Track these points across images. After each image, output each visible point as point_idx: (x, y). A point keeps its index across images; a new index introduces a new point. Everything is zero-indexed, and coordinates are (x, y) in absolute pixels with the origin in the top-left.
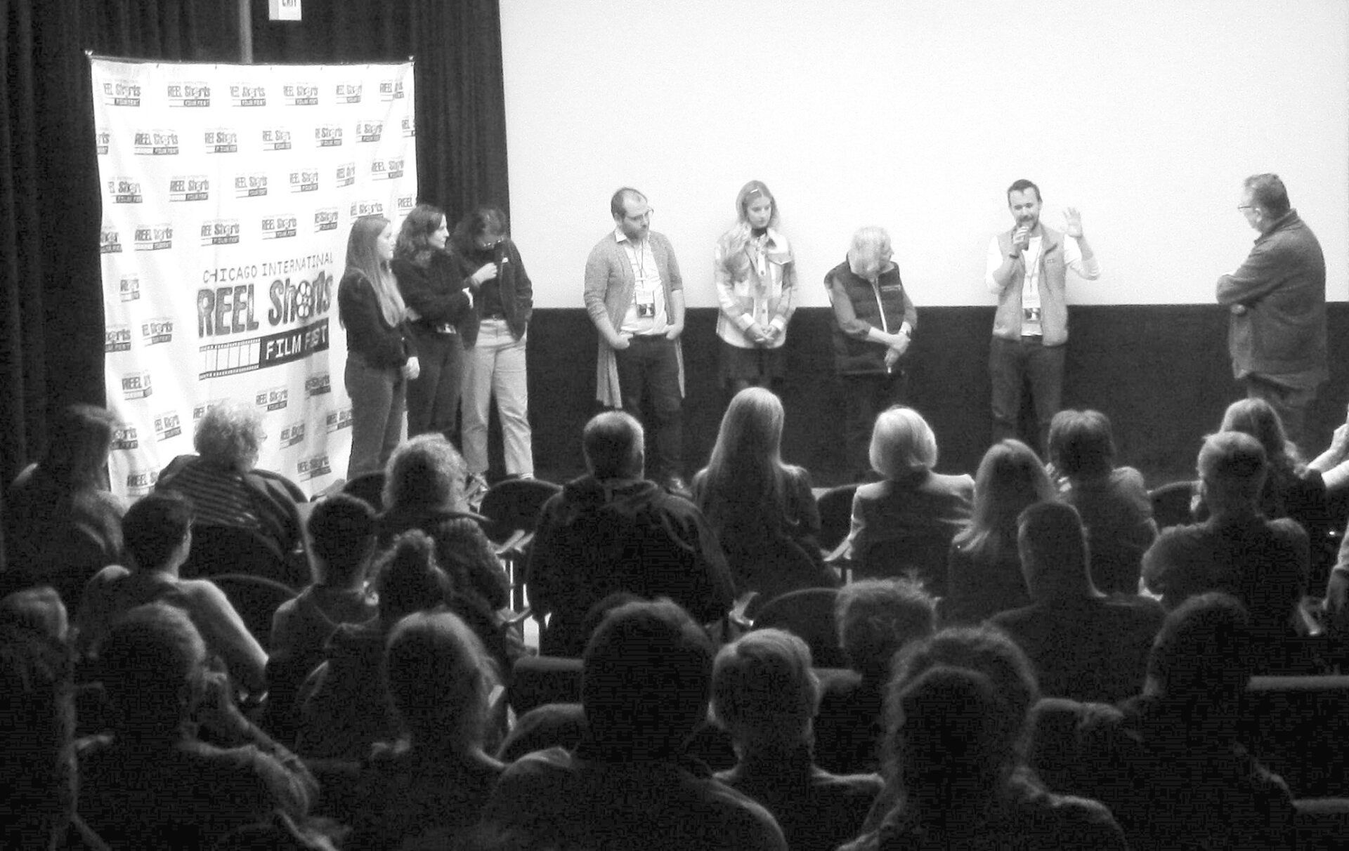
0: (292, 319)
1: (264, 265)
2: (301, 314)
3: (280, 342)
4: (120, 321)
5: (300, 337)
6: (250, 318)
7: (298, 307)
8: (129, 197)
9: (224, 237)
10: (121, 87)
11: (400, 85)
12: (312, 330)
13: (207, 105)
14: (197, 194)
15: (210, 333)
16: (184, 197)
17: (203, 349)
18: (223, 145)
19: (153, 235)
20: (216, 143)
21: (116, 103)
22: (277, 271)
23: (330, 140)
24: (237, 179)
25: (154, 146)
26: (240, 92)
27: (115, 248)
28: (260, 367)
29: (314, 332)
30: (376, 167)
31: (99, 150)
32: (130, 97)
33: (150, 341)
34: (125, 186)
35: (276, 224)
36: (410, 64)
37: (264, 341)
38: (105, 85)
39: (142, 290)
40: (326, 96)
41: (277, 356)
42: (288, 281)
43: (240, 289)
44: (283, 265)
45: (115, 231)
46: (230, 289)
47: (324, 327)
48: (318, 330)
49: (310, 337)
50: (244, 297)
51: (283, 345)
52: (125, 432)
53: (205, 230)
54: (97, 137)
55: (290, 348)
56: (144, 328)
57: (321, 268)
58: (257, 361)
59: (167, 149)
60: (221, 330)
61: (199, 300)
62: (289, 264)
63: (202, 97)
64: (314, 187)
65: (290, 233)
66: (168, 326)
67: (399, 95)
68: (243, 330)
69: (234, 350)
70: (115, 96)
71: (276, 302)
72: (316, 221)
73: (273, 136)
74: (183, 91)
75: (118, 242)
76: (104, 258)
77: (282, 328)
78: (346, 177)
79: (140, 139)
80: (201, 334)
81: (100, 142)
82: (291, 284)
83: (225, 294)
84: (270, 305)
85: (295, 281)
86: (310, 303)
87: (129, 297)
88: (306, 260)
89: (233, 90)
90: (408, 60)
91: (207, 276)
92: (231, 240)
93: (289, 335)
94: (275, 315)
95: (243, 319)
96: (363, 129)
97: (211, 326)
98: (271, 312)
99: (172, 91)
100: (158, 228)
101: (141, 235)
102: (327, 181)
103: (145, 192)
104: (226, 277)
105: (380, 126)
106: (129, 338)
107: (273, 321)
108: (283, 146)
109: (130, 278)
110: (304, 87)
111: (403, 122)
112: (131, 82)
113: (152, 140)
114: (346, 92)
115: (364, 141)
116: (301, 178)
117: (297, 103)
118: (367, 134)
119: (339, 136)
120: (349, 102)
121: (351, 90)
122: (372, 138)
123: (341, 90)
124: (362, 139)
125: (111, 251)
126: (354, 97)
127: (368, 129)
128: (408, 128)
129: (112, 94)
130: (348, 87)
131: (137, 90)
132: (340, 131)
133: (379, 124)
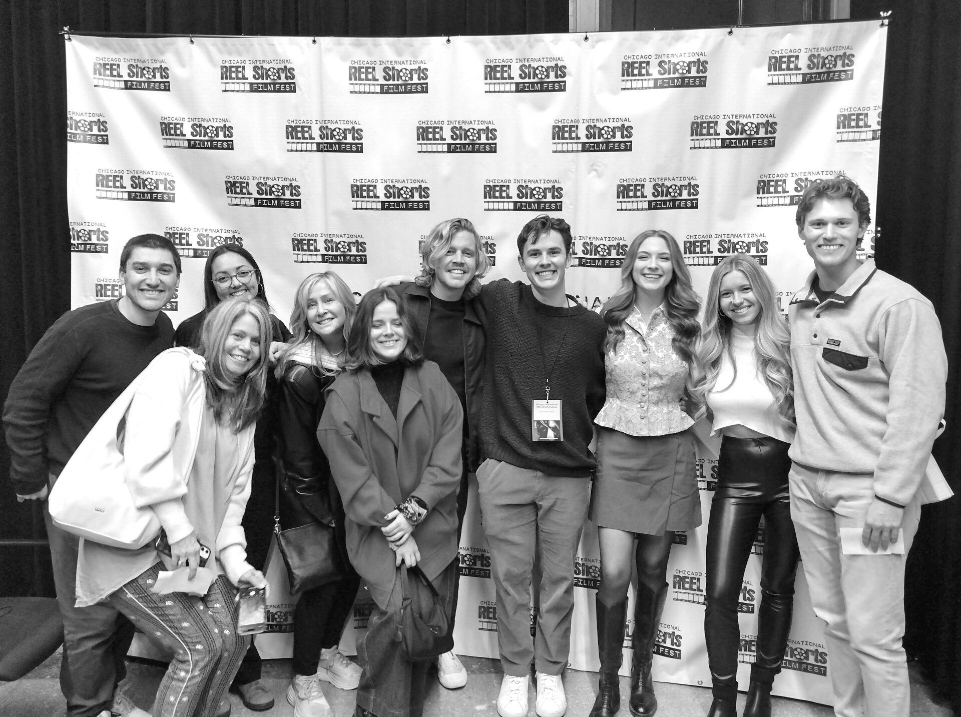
21: (128, 86)
25: (189, 137)
32: (152, 80)
36: (880, 22)
63: (283, 79)
73: (446, 134)
74: (251, 73)
81: (77, 129)
90: (870, 17)
99: (227, 72)
110: (535, 65)
111: (842, 118)
112: (156, 61)
113: (187, 130)
114: (655, 71)
115: (729, 147)
116: (513, 192)
117: (520, 89)
118: (734, 136)
119: (623, 137)
120: (662, 87)
121: (669, 69)
122: (752, 143)
123: (640, 68)
124: (719, 143)
125: (85, 251)
126: (678, 78)
127: (737, 129)
128: (861, 127)
129: (120, 76)
130: (660, 64)
131: (164, 71)
132: (626, 130)
133: (764, 120)
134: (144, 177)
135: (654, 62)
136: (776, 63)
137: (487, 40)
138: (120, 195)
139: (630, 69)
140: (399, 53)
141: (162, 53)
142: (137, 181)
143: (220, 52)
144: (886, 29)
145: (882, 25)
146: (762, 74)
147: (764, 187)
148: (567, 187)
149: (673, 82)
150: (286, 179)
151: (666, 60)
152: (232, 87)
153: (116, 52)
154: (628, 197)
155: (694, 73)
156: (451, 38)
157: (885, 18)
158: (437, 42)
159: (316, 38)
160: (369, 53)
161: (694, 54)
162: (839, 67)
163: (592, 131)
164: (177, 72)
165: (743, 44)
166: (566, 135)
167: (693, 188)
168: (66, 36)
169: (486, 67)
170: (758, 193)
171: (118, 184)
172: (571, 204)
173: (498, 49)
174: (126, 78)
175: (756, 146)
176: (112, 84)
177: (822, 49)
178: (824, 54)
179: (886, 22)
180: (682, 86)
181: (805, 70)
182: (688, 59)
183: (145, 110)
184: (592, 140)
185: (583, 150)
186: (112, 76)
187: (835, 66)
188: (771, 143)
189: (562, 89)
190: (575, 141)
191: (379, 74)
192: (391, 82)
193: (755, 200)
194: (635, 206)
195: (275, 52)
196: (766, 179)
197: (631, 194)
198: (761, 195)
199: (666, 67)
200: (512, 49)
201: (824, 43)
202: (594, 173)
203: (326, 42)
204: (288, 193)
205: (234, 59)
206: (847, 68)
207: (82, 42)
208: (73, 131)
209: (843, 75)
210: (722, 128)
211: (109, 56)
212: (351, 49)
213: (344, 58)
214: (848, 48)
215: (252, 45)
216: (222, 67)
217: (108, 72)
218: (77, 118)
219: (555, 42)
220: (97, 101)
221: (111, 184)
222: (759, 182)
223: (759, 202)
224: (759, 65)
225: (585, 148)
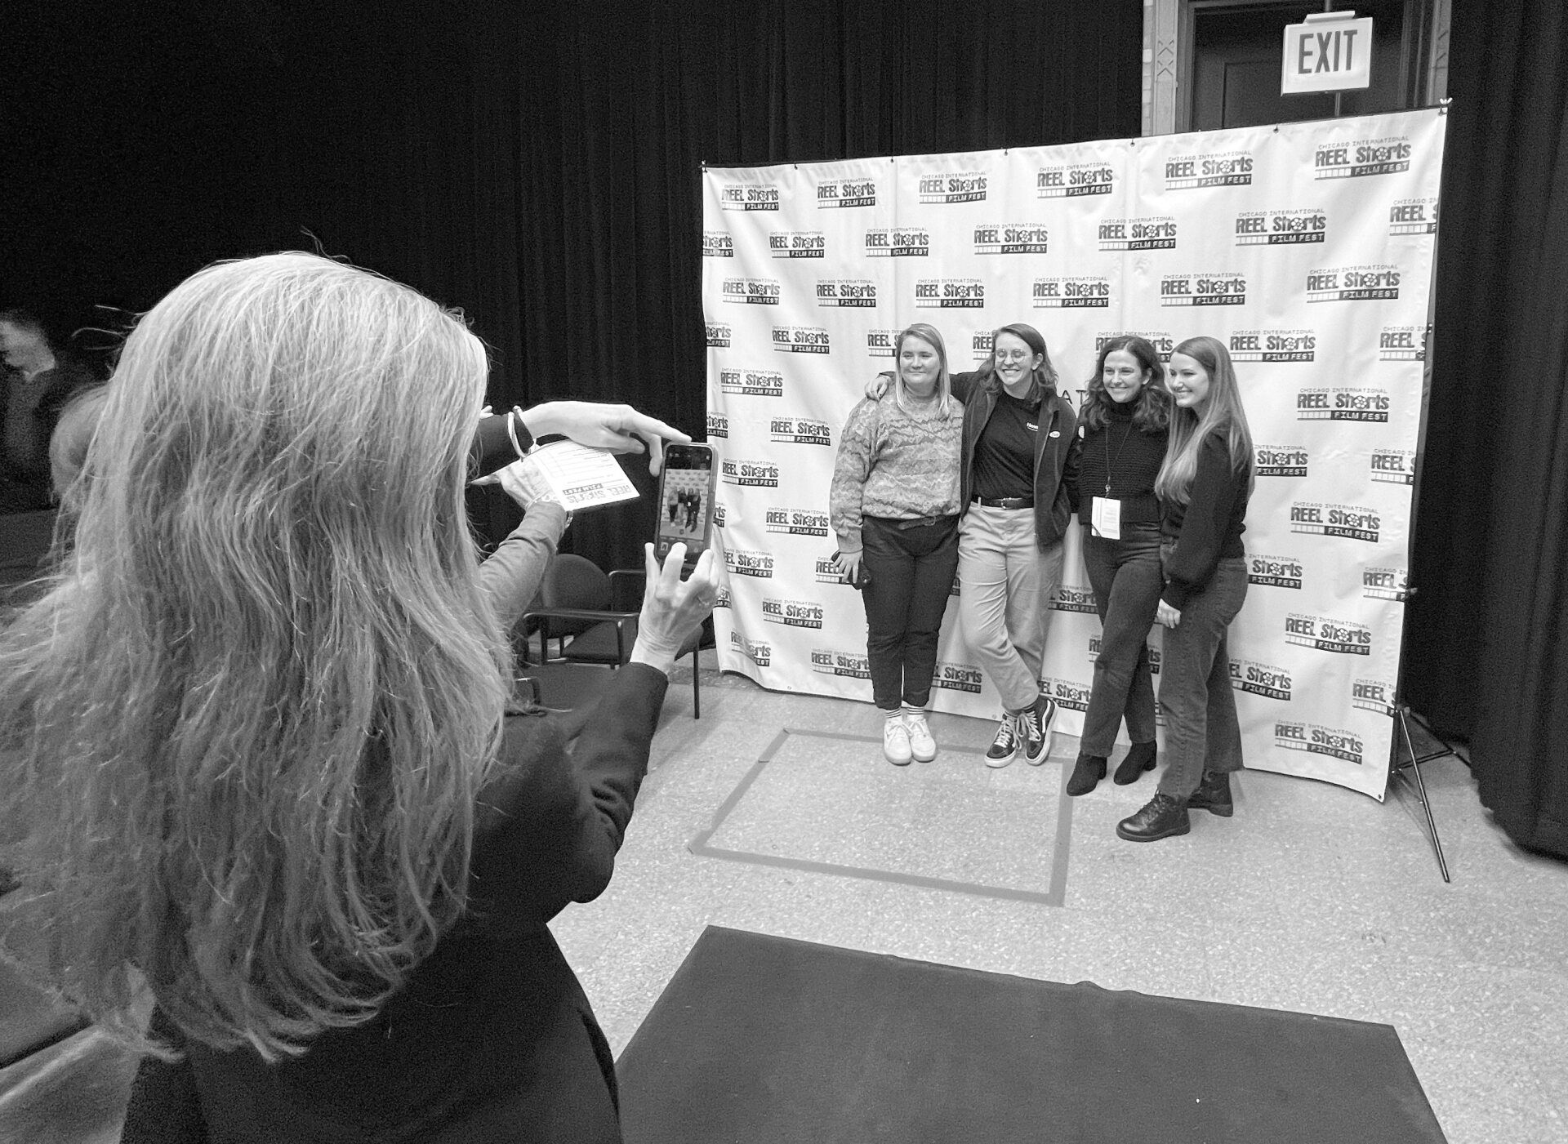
10: (754, 193)
14: (857, 301)
16: (836, 303)
18: (905, 248)
20: (894, 246)
21: (748, 208)
25: (792, 248)
32: (767, 202)
34: (757, 288)
36: (1438, 110)
38: (724, 191)
53: (874, 339)
59: (809, 251)
63: (867, 195)
67: (1383, 167)
73: (1001, 237)
74: (840, 191)
79: (775, 242)
100: (808, 332)
101: (779, 336)
103: (780, 295)
105: (1322, 220)
108: (1020, 249)
110: (1083, 170)
111: (1396, 211)
112: (767, 186)
113: (790, 243)
114: (1199, 171)
115: (1276, 242)
116: (1062, 290)
117: (1070, 193)
118: (1281, 232)
119: (1166, 235)
120: (1205, 185)
121: (1213, 168)
122: (1300, 238)
123: (1185, 169)
124: (1266, 240)
126: (1221, 177)
127: (1284, 225)
128: (1416, 220)
129: (742, 200)
130: (1204, 164)
131: (775, 193)
132: (1170, 228)
133: (1311, 215)
134: (757, 284)
135: (1198, 163)
136: (1324, 158)
137: (1040, 151)
138: (741, 299)
139: (1173, 170)
140: (963, 166)
141: (773, 178)
142: (754, 288)
143: (818, 175)
144: (1445, 117)
145: (1441, 113)
146: (1311, 169)
147: (1314, 282)
148: (1113, 284)
149: (1216, 181)
150: (865, 281)
151: (1210, 160)
152: (826, 204)
153: (740, 181)
154: (1173, 293)
155: (1238, 171)
156: (1009, 150)
157: (1443, 106)
158: (996, 154)
159: (894, 158)
160: (938, 168)
161: (1238, 153)
162: (1394, 158)
163: (1139, 230)
164: (784, 194)
165: (1289, 140)
166: (1113, 234)
167: (1239, 284)
168: (703, 169)
169: (1040, 175)
170: (1309, 289)
171: (740, 290)
172: (1117, 300)
173: (1051, 158)
174: (746, 201)
175: (1303, 241)
176: (735, 207)
177: (1372, 141)
178: (1374, 146)
179: (1445, 110)
180: (1226, 184)
181: (1354, 163)
182: (1231, 159)
183: (758, 226)
184: (1138, 239)
185: (1130, 249)
186: (736, 200)
187: (1389, 157)
188: (1320, 239)
189: (1108, 192)
190: (1121, 240)
191: (946, 186)
192: (955, 192)
193: (1305, 295)
194: (1179, 302)
195: (860, 172)
196: (1316, 275)
197: (1176, 290)
198: (1311, 291)
199: (1210, 167)
200: (1064, 157)
201: (1374, 135)
202: (1140, 270)
203: (902, 160)
204: (865, 293)
205: (828, 181)
206: (1402, 159)
207: (713, 173)
208: (708, 247)
209: (1398, 167)
210: (1269, 225)
211: (734, 184)
212: (922, 166)
213: (916, 174)
214: (1403, 138)
215: (843, 167)
216: (819, 188)
217: (733, 197)
218: (711, 236)
219: (1102, 149)
220: (725, 221)
221: (734, 290)
222: (1310, 278)
223: (1309, 298)
224: (1306, 160)
225: (1132, 247)
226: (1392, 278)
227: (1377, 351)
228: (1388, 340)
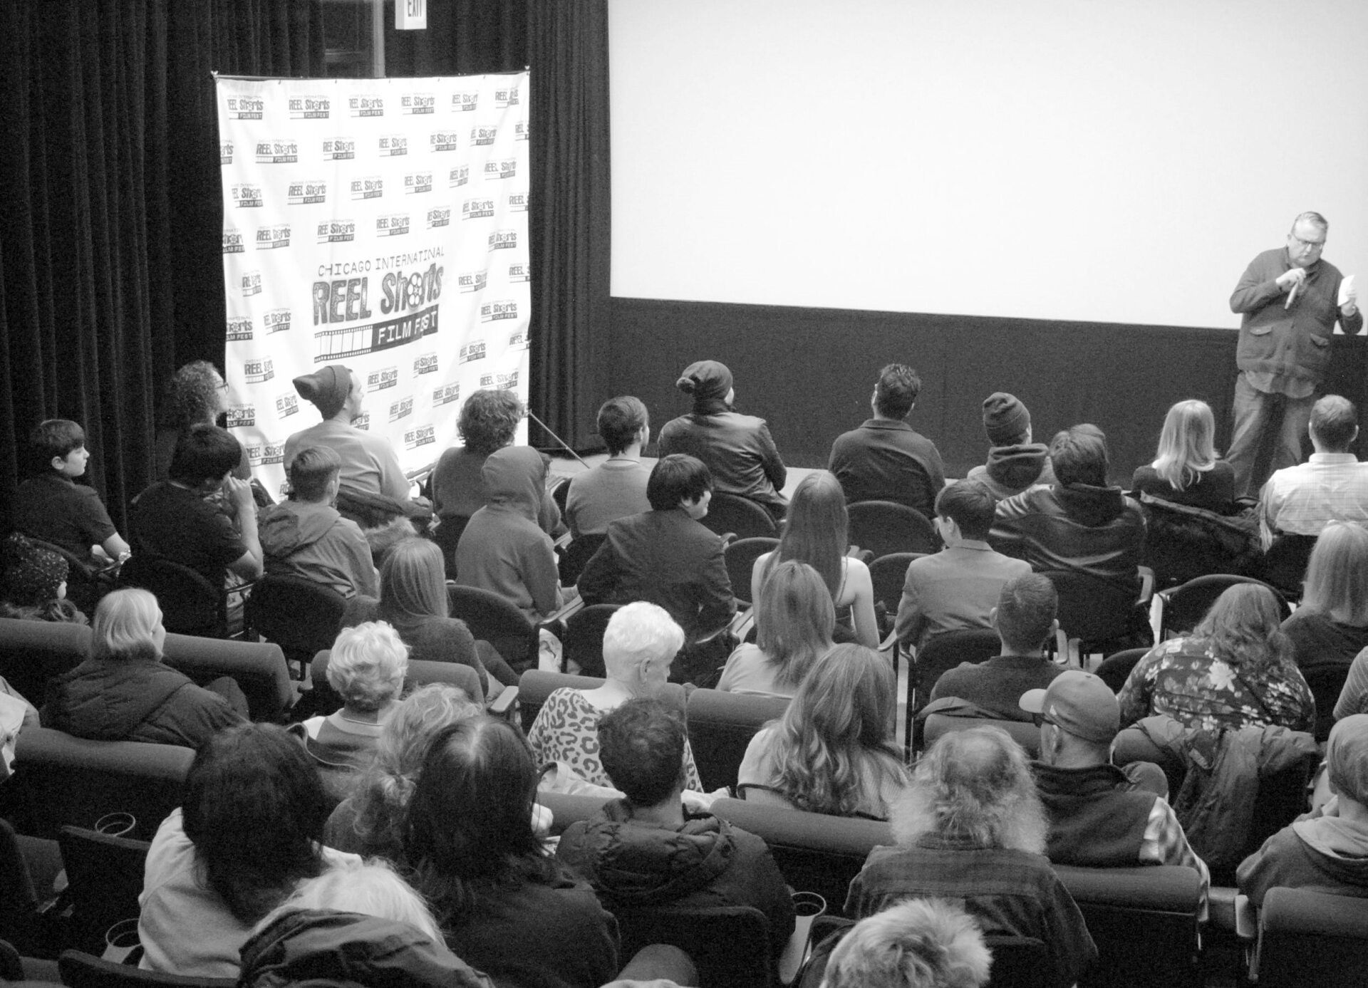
0: (403, 308)
1: (378, 260)
2: (412, 302)
3: (391, 328)
4: (242, 313)
5: (410, 323)
6: (363, 307)
7: (409, 296)
8: (250, 201)
9: (340, 235)
10: (244, 103)
11: (514, 93)
12: (421, 317)
13: (327, 117)
14: (315, 197)
15: (324, 321)
16: (302, 201)
17: (317, 335)
18: (341, 153)
19: (272, 235)
20: (334, 151)
21: (240, 118)
22: (390, 265)
23: (444, 144)
24: (354, 183)
25: (274, 155)
26: (359, 103)
27: (237, 249)
28: (372, 351)
29: (424, 318)
30: (489, 167)
31: (222, 161)
32: (253, 112)
33: (271, 330)
34: (247, 192)
35: (390, 223)
36: (526, 73)
37: (376, 327)
38: (229, 101)
39: (264, 285)
40: (443, 105)
41: (389, 340)
42: (400, 273)
43: (354, 282)
44: (395, 260)
45: (237, 234)
46: (344, 282)
47: (434, 313)
48: (428, 316)
49: (420, 323)
50: (357, 289)
51: (394, 331)
52: (243, 412)
53: (321, 229)
54: (222, 150)
55: (400, 334)
56: (266, 318)
57: (432, 261)
58: (369, 345)
59: (287, 157)
60: (335, 318)
61: (315, 291)
62: (400, 259)
63: (322, 110)
64: (427, 189)
65: (403, 231)
66: (287, 316)
67: (514, 102)
68: (356, 319)
69: (348, 336)
70: (239, 110)
71: (388, 293)
72: (429, 219)
73: (390, 143)
74: (304, 105)
75: (241, 243)
76: (226, 257)
77: (393, 315)
78: (460, 178)
79: (261, 149)
80: (316, 323)
81: (224, 154)
82: (403, 275)
83: (340, 286)
84: (383, 296)
85: (407, 273)
86: (420, 293)
87: (250, 292)
88: (418, 255)
89: (353, 102)
90: (524, 69)
91: (323, 271)
92: (346, 238)
93: (399, 322)
94: (387, 304)
95: (356, 308)
96: (477, 134)
97: (325, 313)
98: (383, 301)
99: (293, 104)
100: (277, 229)
101: (262, 235)
102: (441, 181)
103: (264, 197)
104: (341, 271)
105: (494, 131)
106: (251, 329)
107: (386, 310)
108: (399, 151)
109: (251, 274)
110: (421, 97)
111: (515, 127)
112: (255, 97)
113: (273, 149)
114: (462, 100)
115: (479, 145)
116: (415, 181)
117: (414, 112)
118: (481, 138)
120: (464, 110)
121: (467, 99)
122: (486, 142)
124: (476, 143)
125: (234, 252)
127: (483, 134)
128: (522, 132)
129: (236, 109)
131: (260, 105)
132: (454, 137)
134: (251, 188)
135: (463, 96)
136: (499, 96)
139: (455, 99)
140: (369, 89)
141: (262, 91)
143: (292, 90)
146: (493, 102)
149: (467, 107)
152: (295, 116)
153: (237, 91)
159: (337, 80)
164: (267, 105)
165: (488, 84)
171: (235, 195)
175: (487, 144)
176: (233, 116)
179: (529, 71)
180: (469, 110)
181: (508, 100)
186: (233, 109)
189: (433, 112)
193: (484, 176)
197: (454, 177)
198: (487, 173)
199: (465, 98)
205: (297, 95)
208: (223, 156)
215: (309, 85)
216: (290, 101)
222: (487, 165)
223: (487, 177)
224: (493, 97)
226: (514, 163)
227: (509, 207)
228: (513, 200)
